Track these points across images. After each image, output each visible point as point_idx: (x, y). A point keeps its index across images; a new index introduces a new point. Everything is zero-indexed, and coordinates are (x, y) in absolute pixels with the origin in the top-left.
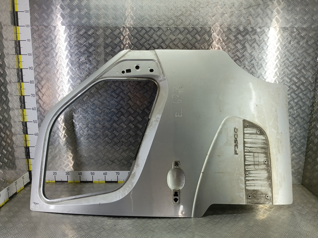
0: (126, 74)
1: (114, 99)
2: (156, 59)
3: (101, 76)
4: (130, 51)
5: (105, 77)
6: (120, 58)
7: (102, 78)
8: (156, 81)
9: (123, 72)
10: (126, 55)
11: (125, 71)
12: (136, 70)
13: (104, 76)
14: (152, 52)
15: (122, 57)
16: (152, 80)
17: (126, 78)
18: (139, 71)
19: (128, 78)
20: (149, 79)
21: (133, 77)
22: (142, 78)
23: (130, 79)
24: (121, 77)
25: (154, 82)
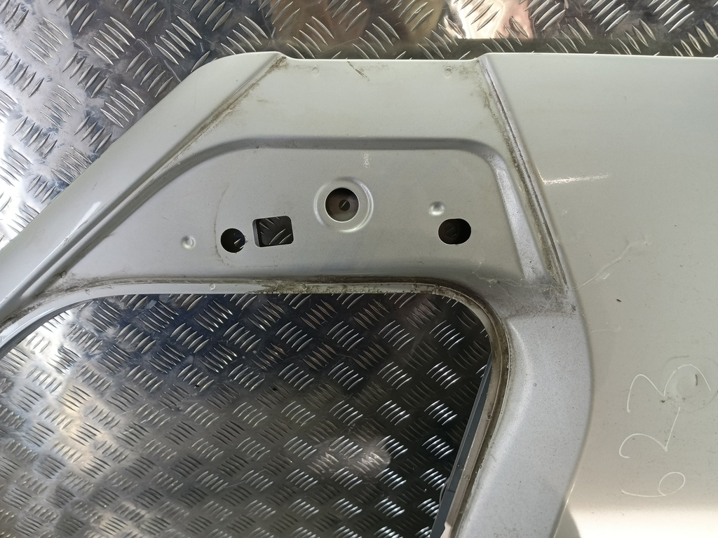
0: (252, 256)
1: (190, 359)
2: (490, 137)
3: (60, 273)
4: (276, 65)
5: (94, 283)
6: (202, 127)
7: (71, 289)
8: (486, 305)
9: (232, 240)
10: (245, 103)
11: (249, 233)
12: (328, 225)
13: (82, 270)
14: (464, 71)
15: (216, 114)
16: (457, 294)
17: (259, 283)
18: (355, 229)
19: (272, 285)
20: (430, 289)
21: (311, 279)
22: (376, 281)
23: (291, 289)
24: (221, 280)
25: (467, 305)
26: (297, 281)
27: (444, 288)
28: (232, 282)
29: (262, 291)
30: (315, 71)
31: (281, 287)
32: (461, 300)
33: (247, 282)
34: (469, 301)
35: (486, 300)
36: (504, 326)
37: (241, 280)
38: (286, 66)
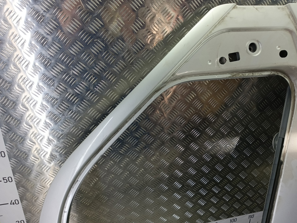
0: (230, 65)
3: (173, 75)
4: (234, 8)
5: (182, 77)
6: (215, 26)
7: (175, 80)
10: (226, 18)
11: (228, 59)
12: (249, 54)
14: (282, 9)
15: (219, 22)
16: (281, 74)
17: (229, 74)
18: (256, 55)
19: (233, 74)
20: (275, 73)
21: (243, 72)
22: (261, 71)
23: (238, 75)
24: (219, 74)
25: (284, 77)
26: (240, 73)
27: (278, 72)
28: (222, 74)
29: (230, 76)
30: (245, 9)
31: (235, 75)
32: (283, 76)
33: (226, 74)
34: (284, 76)
35: (289, 75)
36: (294, 83)
37: (224, 73)
38: (237, 8)
